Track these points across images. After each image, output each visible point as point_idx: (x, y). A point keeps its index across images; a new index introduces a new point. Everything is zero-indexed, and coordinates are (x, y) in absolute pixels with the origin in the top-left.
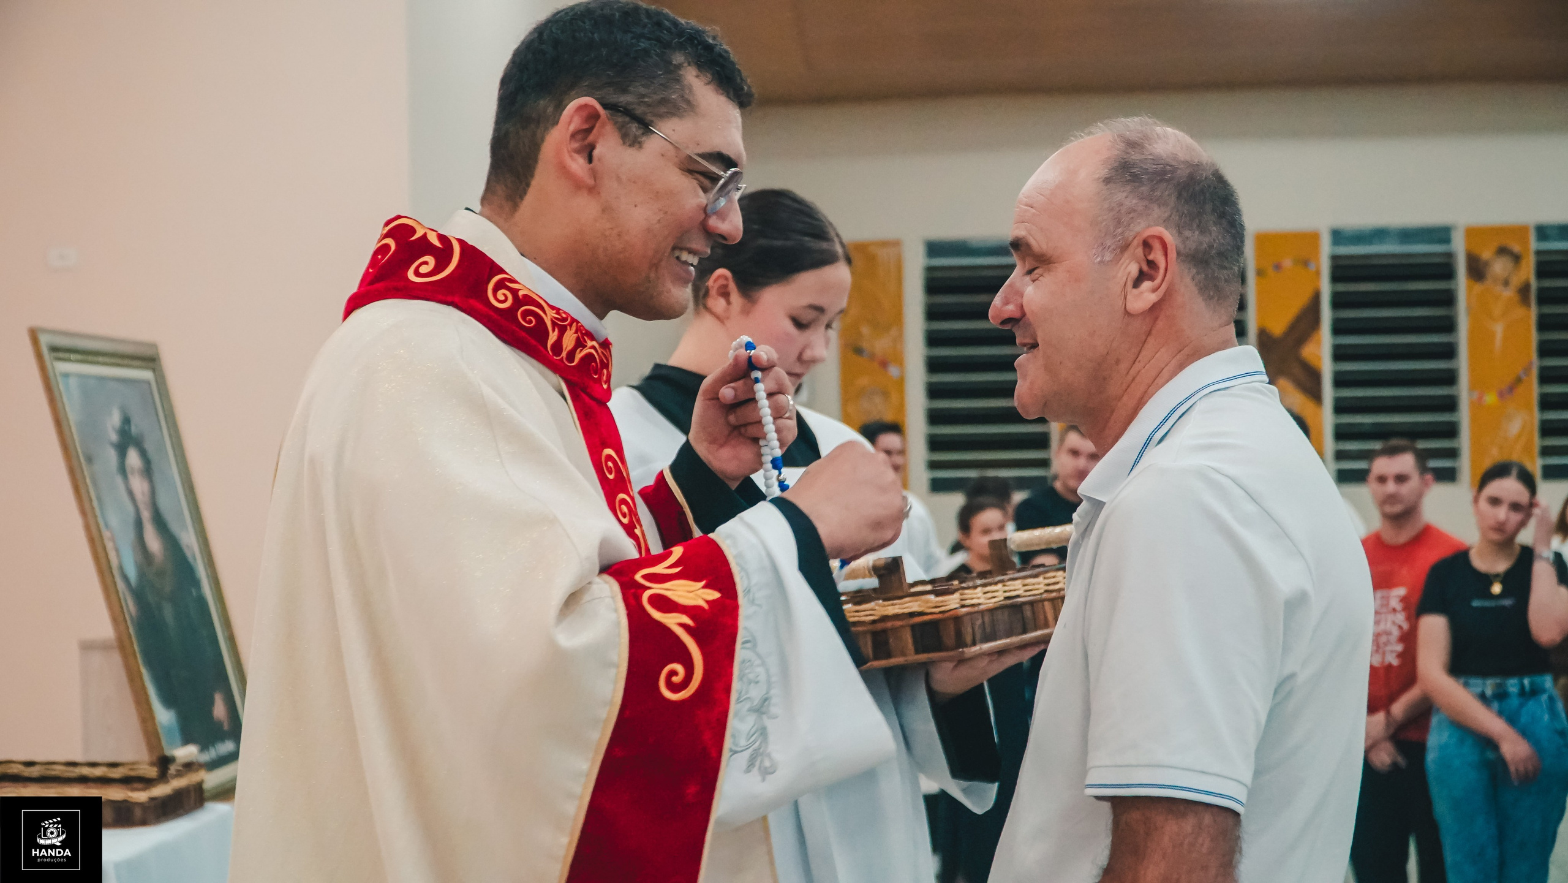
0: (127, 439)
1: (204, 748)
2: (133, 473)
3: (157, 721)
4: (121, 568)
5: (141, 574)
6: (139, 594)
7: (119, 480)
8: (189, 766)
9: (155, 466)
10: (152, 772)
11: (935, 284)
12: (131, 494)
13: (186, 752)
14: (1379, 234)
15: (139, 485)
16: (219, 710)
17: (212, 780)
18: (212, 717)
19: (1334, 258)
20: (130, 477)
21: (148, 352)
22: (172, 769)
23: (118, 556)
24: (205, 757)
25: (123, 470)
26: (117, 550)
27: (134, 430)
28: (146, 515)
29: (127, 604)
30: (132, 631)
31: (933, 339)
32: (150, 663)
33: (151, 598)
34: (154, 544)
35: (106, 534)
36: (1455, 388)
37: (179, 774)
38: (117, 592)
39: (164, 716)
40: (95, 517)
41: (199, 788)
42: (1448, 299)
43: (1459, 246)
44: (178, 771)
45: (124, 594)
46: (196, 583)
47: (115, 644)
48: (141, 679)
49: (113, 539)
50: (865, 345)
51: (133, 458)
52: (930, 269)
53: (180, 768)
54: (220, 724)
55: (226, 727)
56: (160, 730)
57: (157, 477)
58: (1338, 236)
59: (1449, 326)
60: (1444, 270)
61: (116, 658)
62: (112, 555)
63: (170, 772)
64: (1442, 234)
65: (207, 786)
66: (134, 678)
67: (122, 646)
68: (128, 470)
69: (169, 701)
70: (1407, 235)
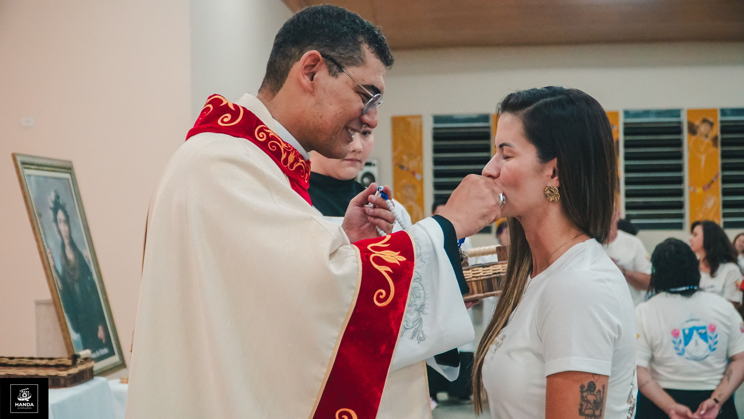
0: (57, 206)
1: (93, 352)
2: (60, 222)
3: (72, 339)
4: (55, 267)
5: (64, 270)
6: (63, 279)
7: (54, 225)
8: (86, 359)
9: (70, 218)
10: (69, 362)
11: (437, 136)
12: (59, 232)
13: (85, 353)
14: (646, 113)
15: (63, 228)
16: (101, 334)
17: (97, 366)
18: (97, 337)
19: (625, 124)
20: (59, 224)
21: (68, 165)
22: (79, 361)
23: (54, 261)
24: (94, 356)
25: (56, 220)
26: (53, 258)
27: (61, 202)
28: (67, 242)
29: (57, 283)
30: (59, 296)
31: (437, 162)
32: (68, 312)
33: (69, 280)
34: (70, 255)
35: (48, 251)
36: (683, 185)
37: (82, 363)
38: (53, 277)
39: (75, 336)
40: (43, 242)
41: (91, 370)
42: (679, 144)
43: (684, 119)
44: (82, 362)
45: (56, 279)
46: (90, 274)
47: (52, 302)
48: (64, 319)
49: (51, 253)
50: (404, 164)
51: (61, 215)
52: (435, 129)
53: (83, 360)
54: (101, 340)
55: (104, 341)
56: (73, 342)
57: (72, 224)
58: (627, 114)
59: (679, 156)
60: (677, 130)
61: (52, 309)
62: (51, 260)
63: (77, 362)
64: (676, 113)
65: (95, 369)
66: (60, 319)
67: (55, 303)
68: (58, 221)
69: (77, 329)
70: (660, 113)
